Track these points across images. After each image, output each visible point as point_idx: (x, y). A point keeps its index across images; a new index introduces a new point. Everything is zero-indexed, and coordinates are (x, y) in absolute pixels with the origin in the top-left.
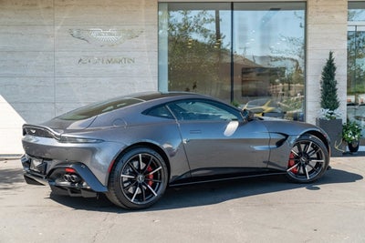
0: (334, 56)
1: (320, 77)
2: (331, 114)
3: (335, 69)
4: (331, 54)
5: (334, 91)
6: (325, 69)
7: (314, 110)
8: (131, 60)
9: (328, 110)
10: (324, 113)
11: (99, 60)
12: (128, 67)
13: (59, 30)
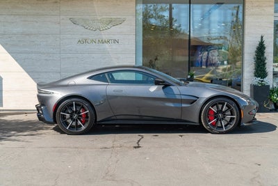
0: (264, 39)
1: (254, 54)
2: (262, 81)
4: (262, 37)
5: (264, 64)
6: (257, 49)
7: (249, 78)
8: (116, 41)
9: (259, 79)
10: (256, 81)
11: (93, 41)
12: (115, 46)
13: (63, 19)
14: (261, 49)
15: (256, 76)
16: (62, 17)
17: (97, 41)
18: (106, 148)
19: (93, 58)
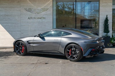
0: (108, 16)
1: (103, 23)
2: (107, 34)
3: (108, 20)
4: (107, 16)
5: (108, 27)
6: (105, 21)
7: (101, 33)
8: (44, 18)
9: (106, 33)
10: (104, 34)
11: (34, 18)
12: (44, 20)
13: (22, 9)
14: (106, 21)
15: (104, 32)
17: (36, 18)
18: (33, 64)
19: (35, 25)
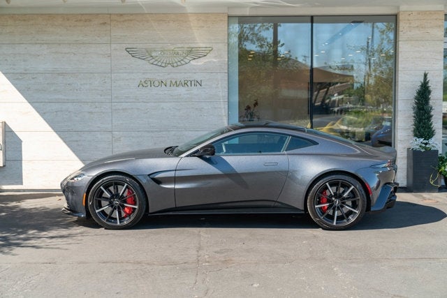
0: (429, 78)
1: (412, 102)
2: (426, 144)
4: (425, 75)
5: (429, 117)
7: (404, 139)
8: (198, 83)
9: (422, 140)
10: (417, 143)
11: (161, 83)
12: (196, 90)
13: (116, 50)
14: (424, 93)
15: (416, 135)
16: (113, 46)
17: (168, 83)
19: (163, 108)
